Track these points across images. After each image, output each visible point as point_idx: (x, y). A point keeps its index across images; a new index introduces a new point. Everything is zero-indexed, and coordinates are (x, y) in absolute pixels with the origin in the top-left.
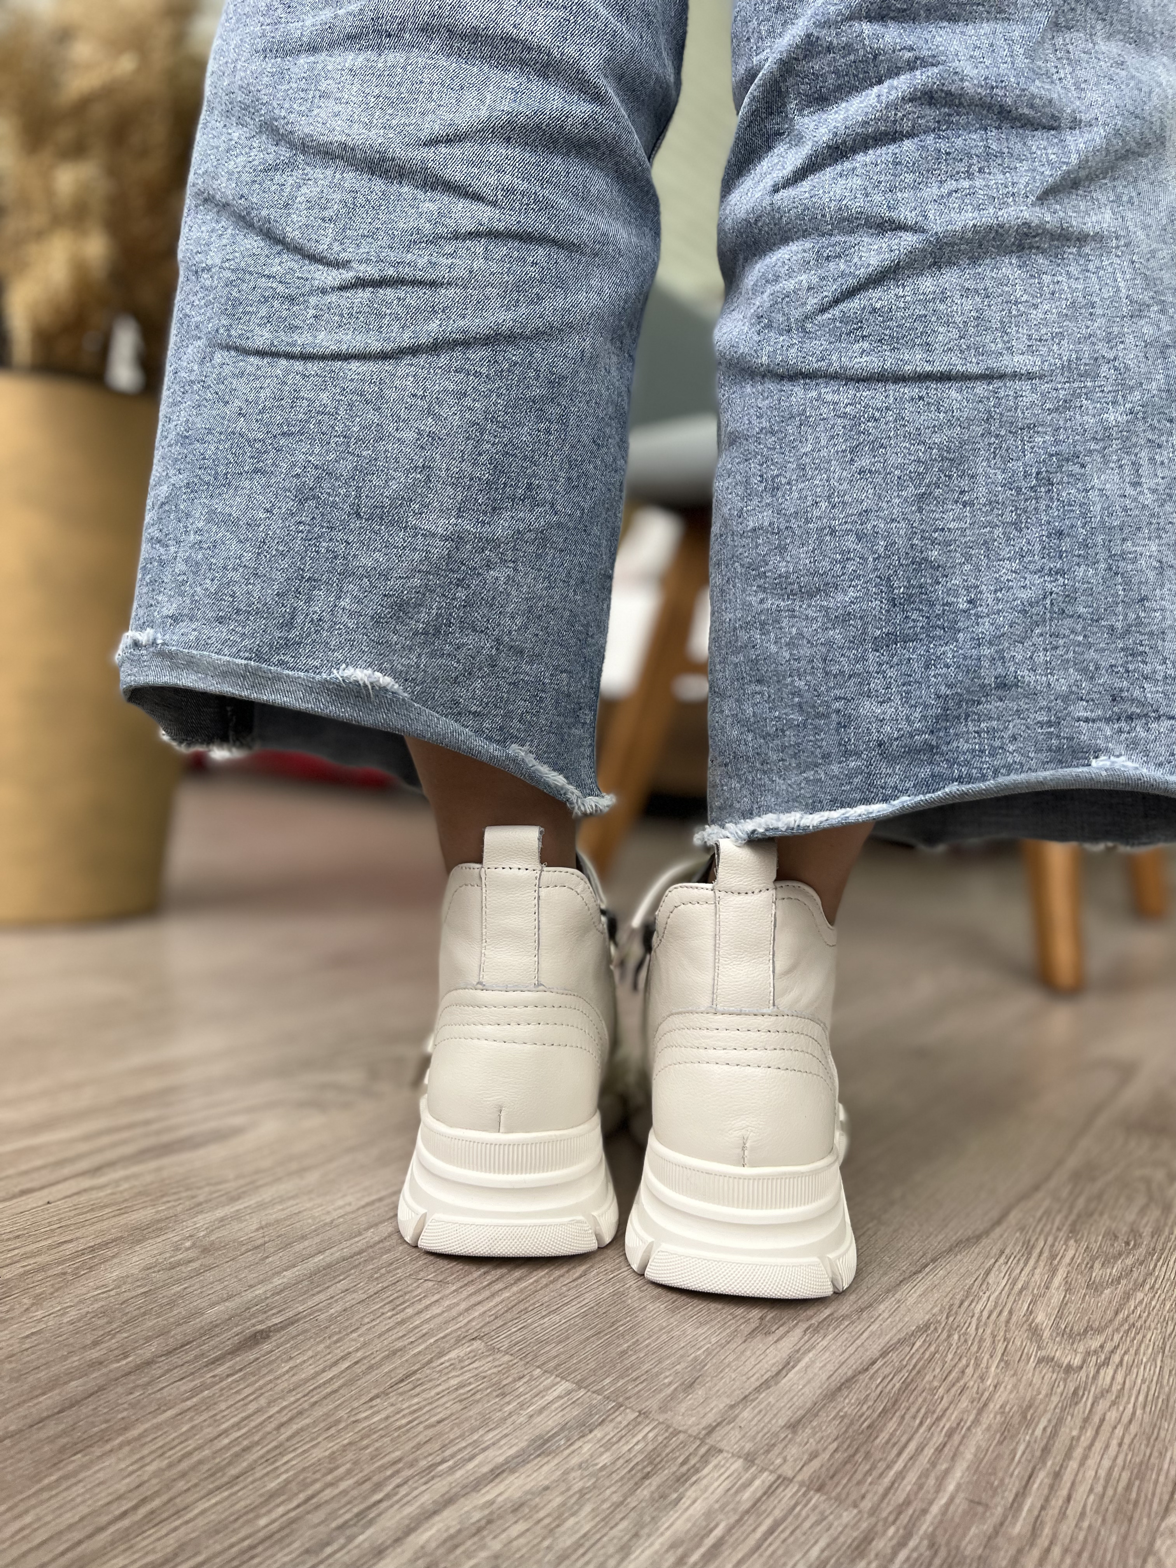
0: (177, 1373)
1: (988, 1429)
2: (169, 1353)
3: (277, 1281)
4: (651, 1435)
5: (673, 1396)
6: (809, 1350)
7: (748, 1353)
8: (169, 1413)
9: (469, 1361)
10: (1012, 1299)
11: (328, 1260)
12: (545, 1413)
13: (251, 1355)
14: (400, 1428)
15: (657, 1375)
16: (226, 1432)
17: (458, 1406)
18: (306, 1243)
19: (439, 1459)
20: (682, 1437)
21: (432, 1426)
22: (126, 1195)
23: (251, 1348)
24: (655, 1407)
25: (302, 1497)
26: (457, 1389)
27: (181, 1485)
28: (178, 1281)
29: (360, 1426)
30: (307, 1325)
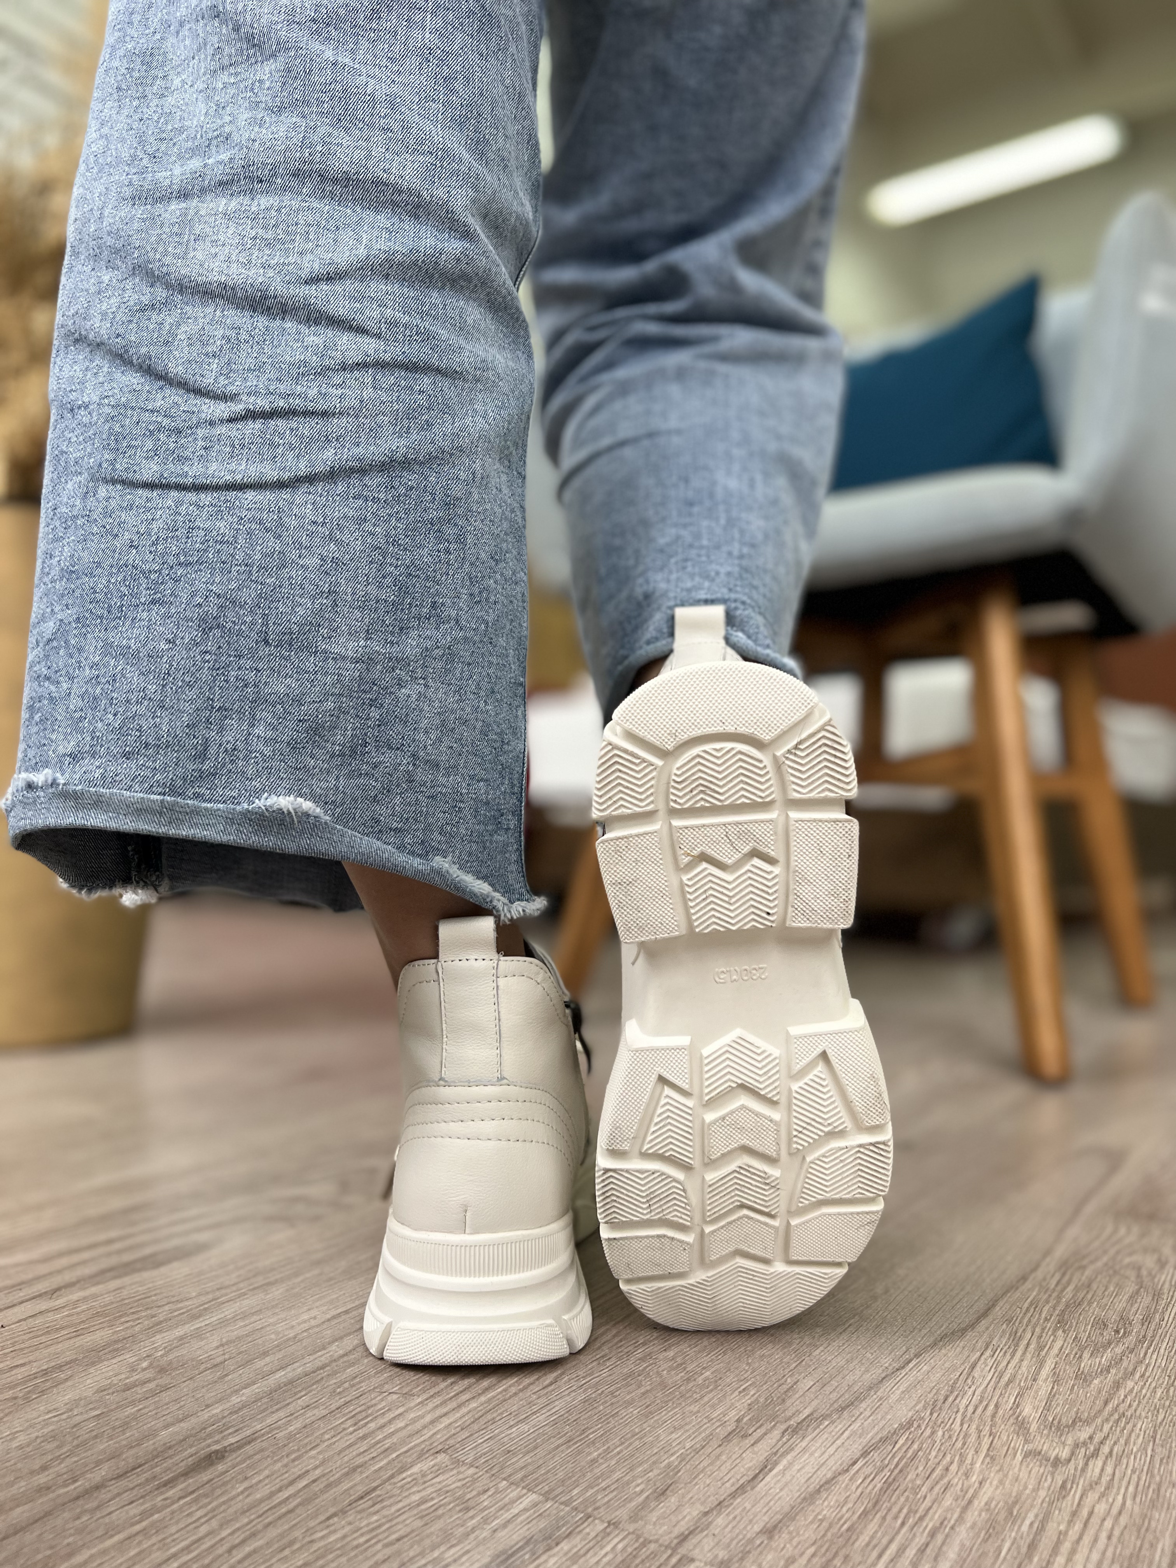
0: (126, 1497)
1: (973, 1527)
2: (119, 1477)
3: (235, 1400)
4: (620, 1546)
5: (644, 1505)
6: (786, 1453)
7: (724, 1457)
8: (116, 1539)
9: (433, 1475)
10: (998, 1392)
11: (290, 1376)
12: (510, 1527)
13: (205, 1476)
14: (357, 1547)
15: (628, 1483)
17: (419, 1523)
18: (268, 1359)
20: (652, 1547)
21: (391, 1544)
22: (83, 1317)
23: (205, 1468)
24: (626, 1517)
26: (418, 1505)
28: (133, 1403)
29: (315, 1546)
30: (264, 1444)
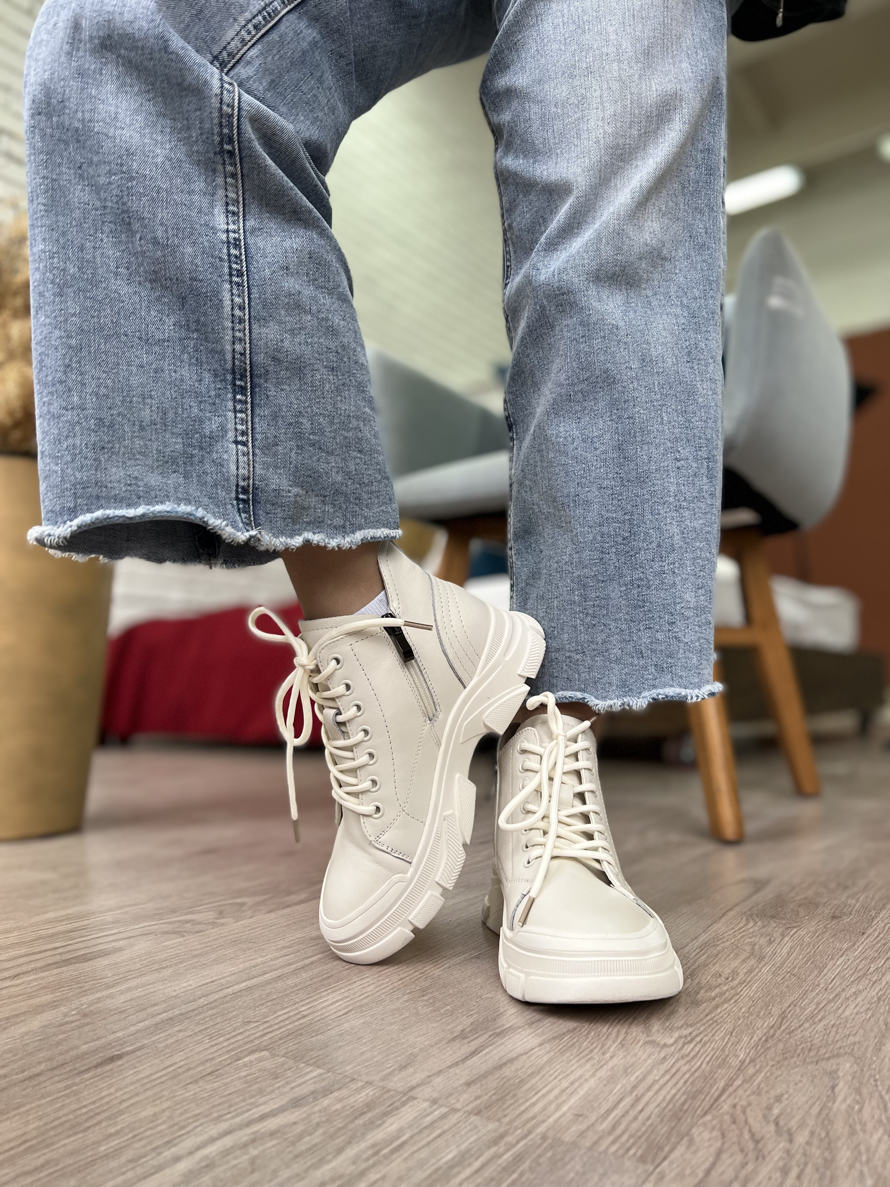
0: (57, 1079)
1: (599, 1079)
2: (52, 1069)
3: (133, 1029)
4: (371, 1093)
5: (391, 1074)
6: (490, 1045)
7: (448, 1049)
8: (49, 1099)
9: (256, 1062)
11: (170, 1016)
12: (302, 1086)
13: (108, 1068)
14: (202, 1098)
15: (383, 1063)
16: (85, 1106)
17: (245, 1085)
18: (156, 1008)
19: (225, 1112)
20: (392, 1093)
21: (225, 1096)
22: (34, 989)
23: (109, 1064)
24: (378, 1079)
25: (131, 1135)
26: (246, 1077)
27: (52, 1133)
28: (65, 1032)
29: (176, 1099)
30: (149, 1051)
